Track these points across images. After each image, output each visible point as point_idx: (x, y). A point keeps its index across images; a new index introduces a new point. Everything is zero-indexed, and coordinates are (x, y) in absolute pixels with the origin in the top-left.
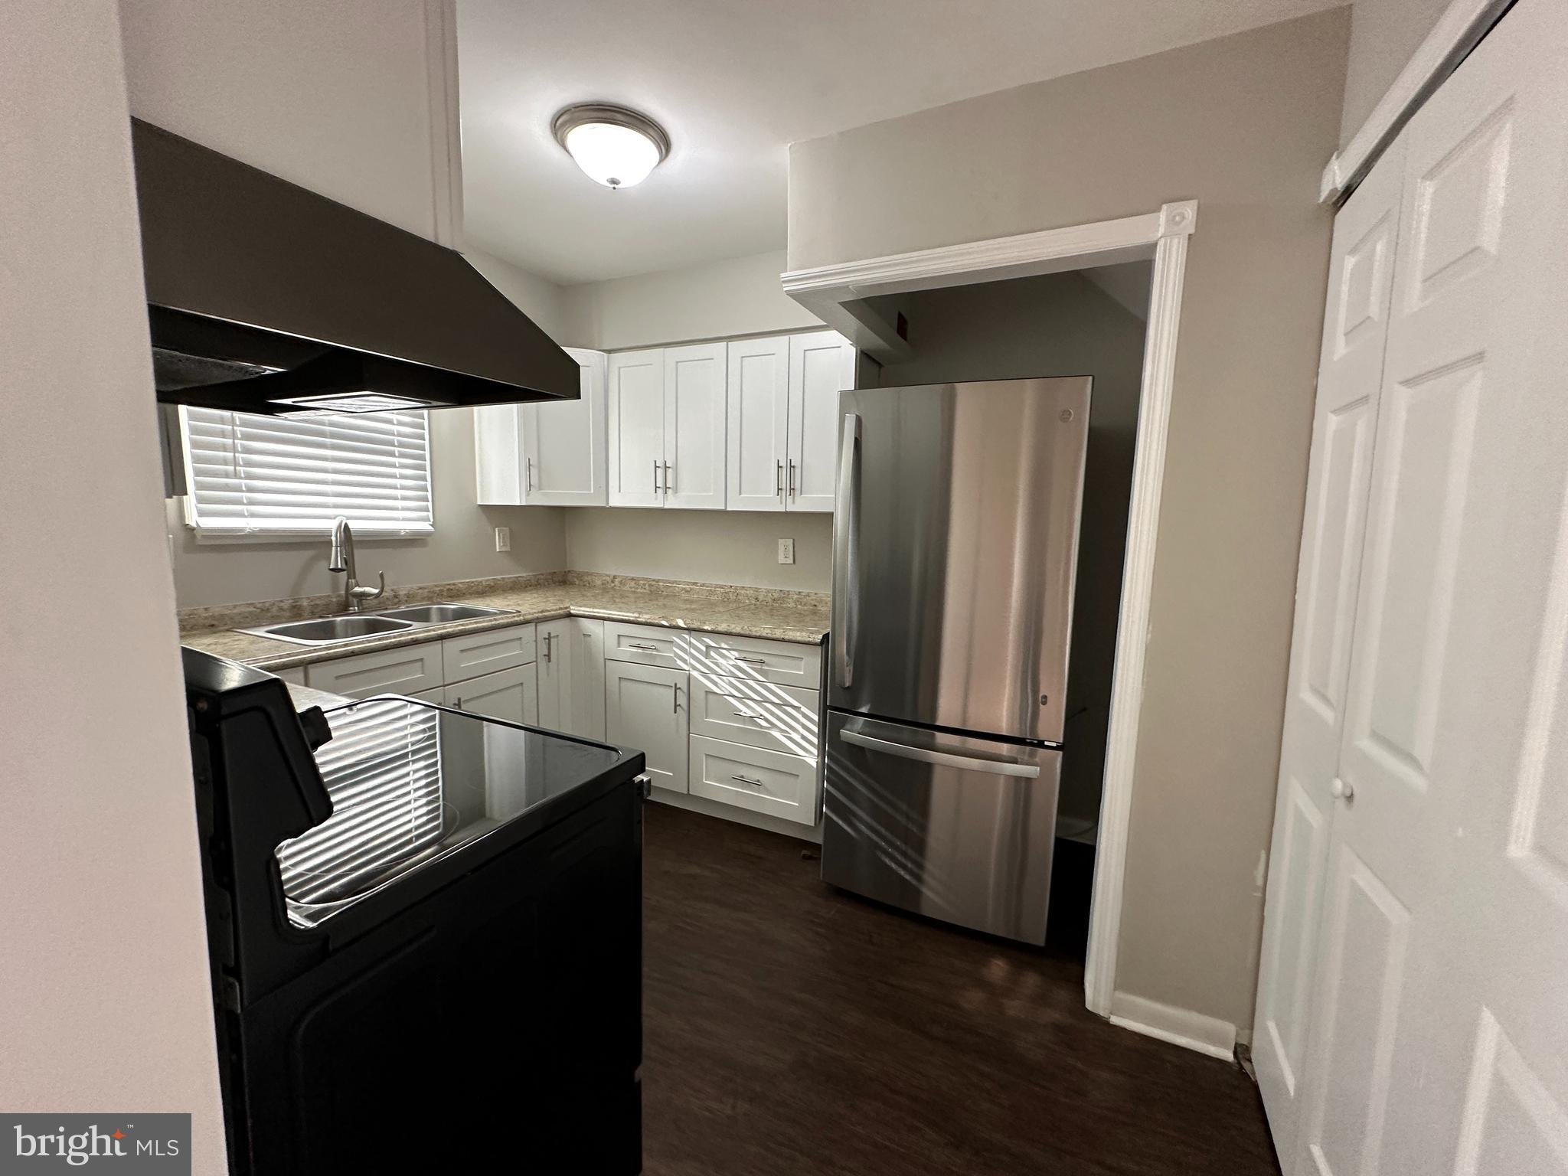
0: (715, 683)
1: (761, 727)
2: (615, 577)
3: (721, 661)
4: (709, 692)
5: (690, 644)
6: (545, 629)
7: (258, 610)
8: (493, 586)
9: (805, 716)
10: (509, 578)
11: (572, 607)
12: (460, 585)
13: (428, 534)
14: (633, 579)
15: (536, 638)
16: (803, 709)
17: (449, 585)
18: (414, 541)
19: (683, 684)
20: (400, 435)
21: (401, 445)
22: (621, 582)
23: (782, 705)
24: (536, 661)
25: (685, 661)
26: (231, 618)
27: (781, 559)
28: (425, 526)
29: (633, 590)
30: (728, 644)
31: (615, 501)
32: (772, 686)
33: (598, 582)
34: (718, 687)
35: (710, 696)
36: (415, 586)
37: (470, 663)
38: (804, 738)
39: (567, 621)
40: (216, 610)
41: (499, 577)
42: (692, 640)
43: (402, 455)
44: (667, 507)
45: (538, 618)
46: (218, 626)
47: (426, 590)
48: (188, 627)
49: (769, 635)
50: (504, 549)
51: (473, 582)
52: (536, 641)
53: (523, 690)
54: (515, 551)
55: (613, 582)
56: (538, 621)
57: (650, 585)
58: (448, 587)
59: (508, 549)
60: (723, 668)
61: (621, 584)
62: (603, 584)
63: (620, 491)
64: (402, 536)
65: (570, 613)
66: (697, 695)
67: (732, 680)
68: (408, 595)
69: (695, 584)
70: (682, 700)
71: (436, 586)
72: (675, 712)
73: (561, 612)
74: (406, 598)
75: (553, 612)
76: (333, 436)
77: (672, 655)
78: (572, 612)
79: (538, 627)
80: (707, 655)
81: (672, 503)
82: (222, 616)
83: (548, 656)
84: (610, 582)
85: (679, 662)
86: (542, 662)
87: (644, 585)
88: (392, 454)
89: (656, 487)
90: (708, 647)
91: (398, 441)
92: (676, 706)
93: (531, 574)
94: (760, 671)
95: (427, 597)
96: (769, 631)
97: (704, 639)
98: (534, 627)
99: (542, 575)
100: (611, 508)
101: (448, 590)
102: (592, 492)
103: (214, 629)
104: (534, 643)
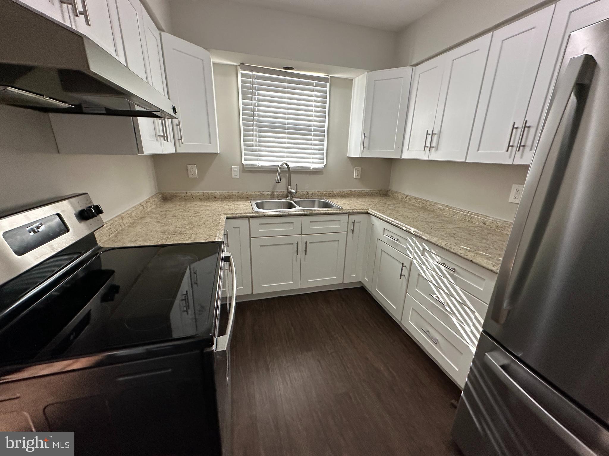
0: (424, 272)
1: (446, 310)
2: (407, 196)
3: (431, 260)
4: (420, 275)
5: (415, 244)
6: (352, 217)
7: (261, 194)
8: (349, 194)
9: (476, 318)
10: (358, 191)
11: (370, 209)
12: (335, 192)
13: (322, 169)
14: (415, 198)
15: (348, 221)
16: (477, 314)
17: (330, 191)
18: (316, 172)
19: (407, 264)
20: (315, 126)
21: (315, 131)
22: (409, 199)
23: (462, 304)
24: (347, 232)
25: (411, 253)
26: (253, 196)
27: (511, 199)
28: (322, 166)
29: (414, 204)
30: (436, 251)
31: (406, 155)
32: (458, 288)
33: (400, 197)
34: (425, 275)
35: (421, 278)
36: (316, 190)
37: (315, 227)
38: (472, 332)
39: (366, 215)
40: (250, 192)
41: (353, 190)
42: (417, 242)
43: (315, 135)
44: (430, 159)
45: (349, 212)
46: (249, 198)
47: (320, 193)
48: (241, 197)
49: (462, 255)
50: (357, 177)
51: (340, 191)
52: (348, 223)
53: (338, 244)
54: (363, 178)
55: (406, 198)
56: (349, 214)
57: (423, 203)
58: (329, 192)
59: (359, 177)
60: (430, 264)
61: (409, 200)
62: (401, 199)
63: (408, 150)
64: (310, 170)
65: (368, 212)
66: (414, 275)
67: (434, 273)
68: (312, 194)
69: (447, 206)
70: (405, 272)
71: (324, 191)
72: (400, 278)
73: (363, 211)
74: (311, 195)
75: (358, 211)
76: (289, 128)
77: (406, 247)
78: (369, 212)
79: (350, 217)
80: (423, 254)
81: (435, 156)
82: (251, 195)
83: (353, 230)
84: (404, 197)
85: (408, 252)
86: (350, 234)
87: (420, 202)
88: (310, 135)
89: (425, 147)
90: (424, 249)
91: (313, 129)
92: (401, 275)
93: (369, 190)
94: (452, 276)
95: (320, 195)
96: (463, 252)
97: (423, 243)
98: (348, 216)
99: (375, 190)
100: (403, 159)
101: (329, 193)
102: (394, 150)
103: (248, 199)
104: (347, 224)
